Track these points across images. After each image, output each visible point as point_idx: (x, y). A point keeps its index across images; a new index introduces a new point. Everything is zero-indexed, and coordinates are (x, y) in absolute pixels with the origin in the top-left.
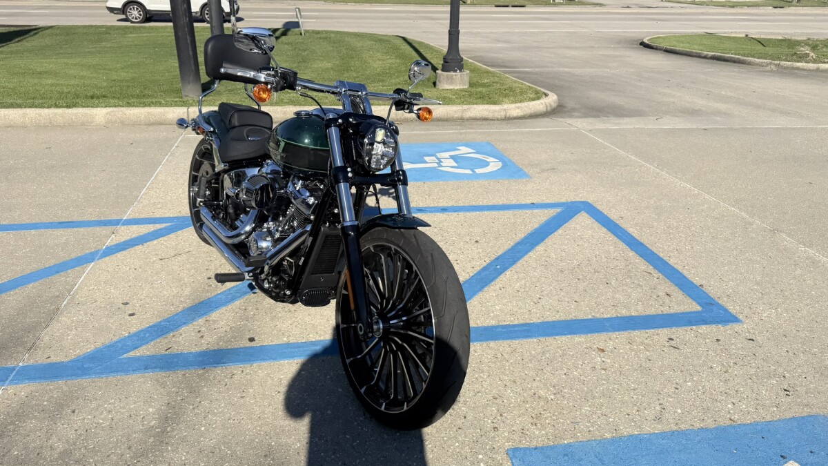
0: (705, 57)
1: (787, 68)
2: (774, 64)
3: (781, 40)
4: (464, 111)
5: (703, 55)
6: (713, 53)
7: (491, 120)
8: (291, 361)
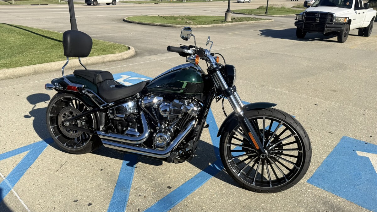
0: (157, 25)
3: (171, 17)
4: (103, 58)
5: (155, 25)
6: (159, 24)
7: (117, 61)
8: (199, 188)
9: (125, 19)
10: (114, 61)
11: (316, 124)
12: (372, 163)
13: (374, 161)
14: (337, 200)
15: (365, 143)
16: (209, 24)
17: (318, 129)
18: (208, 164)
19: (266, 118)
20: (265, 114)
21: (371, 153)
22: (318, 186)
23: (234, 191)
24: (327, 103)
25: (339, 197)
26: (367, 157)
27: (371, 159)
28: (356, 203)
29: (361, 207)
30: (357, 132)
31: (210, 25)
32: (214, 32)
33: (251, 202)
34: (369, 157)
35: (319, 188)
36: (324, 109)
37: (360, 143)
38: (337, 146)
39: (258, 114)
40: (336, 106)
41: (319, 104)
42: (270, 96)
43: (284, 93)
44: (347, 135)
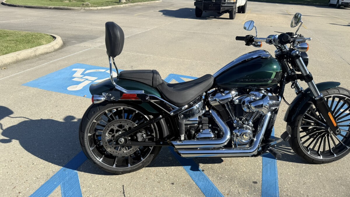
0: (50, 9)
1: (88, 10)
2: (83, 9)
6: (54, 7)
7: (49, 53)
8: (279, 175)
9: (4, 2)
10: (47, 53)
16: (107, 6)
20: (333, 93)
31: (110, 7)
32: (118, 13)
39: (328, 94)
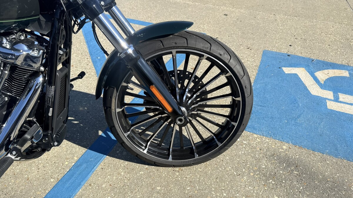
8: (83, 187)
11: (231, 40)
12: (303, 80)
13: (304, 78)
14: (283, 149)
15: (288, 55)
17: (235, 46)
18: (98, 133)
19: (177, 52)
20: (174, 45)
21: (298, 67)
22: (255, 131)
23: (141, 174)
24: (236, 11)
25: (284, 143)
26: (295, 74)
27: (300, 75)
28: (305, 147)
29: (312, 152)
30: (276, 42)
33: (171, 190)
34: (297, 73)
35: (257, 134)
36: (235, 19)
37: (283, 57)
38: (260, 65)
39: (162, 47)
40: (246, 14)
41: (228, 14)
42: (173, 11)
43: (188, 4)
44: (267, 49)
